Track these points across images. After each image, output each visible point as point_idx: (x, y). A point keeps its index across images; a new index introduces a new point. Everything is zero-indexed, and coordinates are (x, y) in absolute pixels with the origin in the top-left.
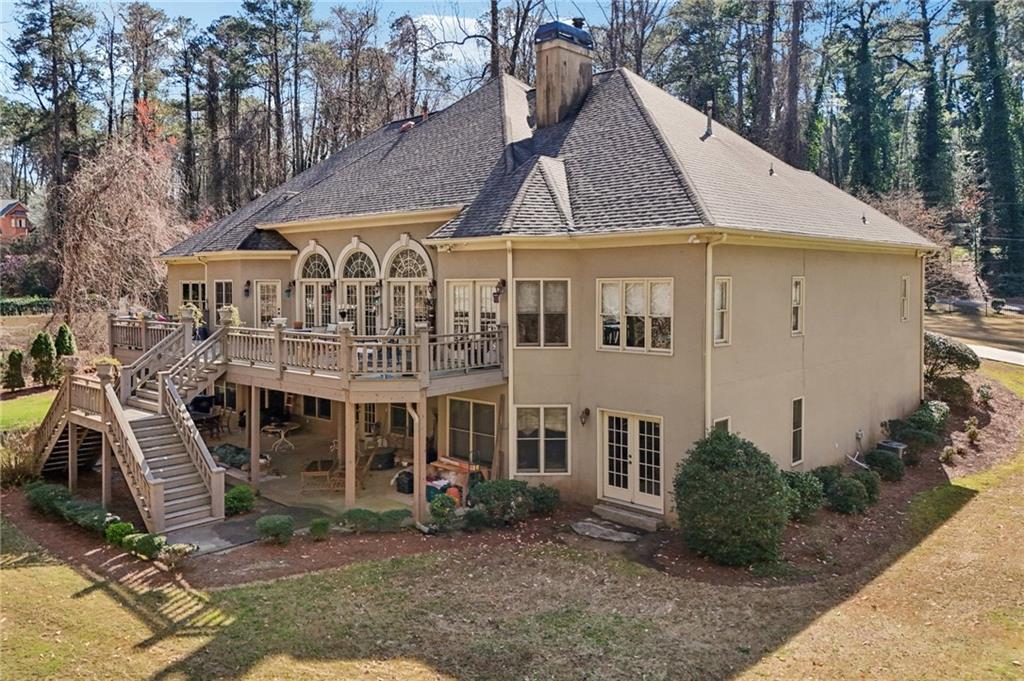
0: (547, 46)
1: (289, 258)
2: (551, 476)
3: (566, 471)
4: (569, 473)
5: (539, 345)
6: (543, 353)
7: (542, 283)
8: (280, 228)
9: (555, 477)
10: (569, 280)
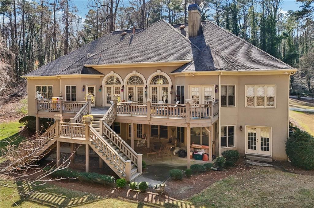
0: (193, 11)
1: (99, 77)
2: (230, 148)
3: (234, 146)
4: (235, 147)
5: (227, 106)
6: (228, 108)
7: (228, 86)
8: (93, 67)
9: (231, 148)
10: (235, 85)
